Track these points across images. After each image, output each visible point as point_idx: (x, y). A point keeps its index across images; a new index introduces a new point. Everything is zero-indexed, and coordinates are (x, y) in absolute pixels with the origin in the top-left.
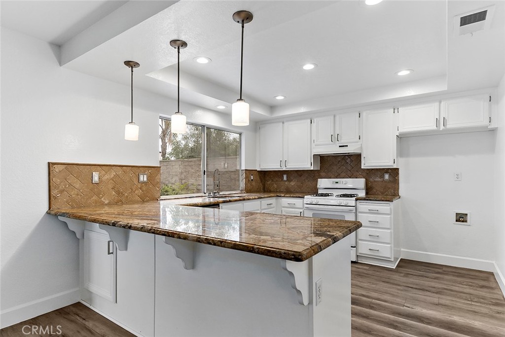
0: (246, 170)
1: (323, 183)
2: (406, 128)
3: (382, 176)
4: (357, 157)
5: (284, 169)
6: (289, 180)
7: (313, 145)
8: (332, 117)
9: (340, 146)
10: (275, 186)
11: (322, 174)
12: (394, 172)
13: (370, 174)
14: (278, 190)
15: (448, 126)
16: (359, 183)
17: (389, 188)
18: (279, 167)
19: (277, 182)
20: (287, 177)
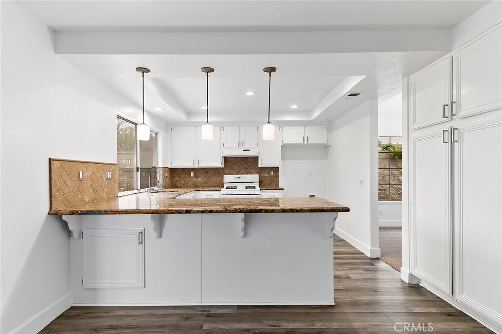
0: (163, 167)
1: (228, 178)
2: (287, 141)
3: (269, 173)
4: (255, 159)
5: (196, 167)
6: (196, 176)
7: (223, 148)
8: (238, 128)
9: (244, 150)
10: (183, 182)
11: (226, 171)
12: (276, 170)
13: (261, 171)
14: (185, 186)
15: (309, 142)
16: (255, 178)
17: (273, 181)
18: (193, 165)
19: (184, 179)
20: (194, 174)
